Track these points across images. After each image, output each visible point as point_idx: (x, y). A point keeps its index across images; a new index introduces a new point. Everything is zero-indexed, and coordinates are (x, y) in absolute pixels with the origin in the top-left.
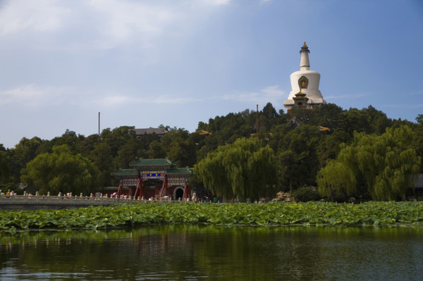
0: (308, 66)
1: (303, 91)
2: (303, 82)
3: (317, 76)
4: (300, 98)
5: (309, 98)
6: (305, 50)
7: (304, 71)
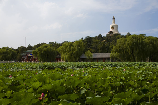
0: (114, 23)
1: (112, 30)
2: (113, 28)
3: (117, 26)
4: (111, 32)
5: (114, 32)
6: (114, 18)
7: (113, 25)
